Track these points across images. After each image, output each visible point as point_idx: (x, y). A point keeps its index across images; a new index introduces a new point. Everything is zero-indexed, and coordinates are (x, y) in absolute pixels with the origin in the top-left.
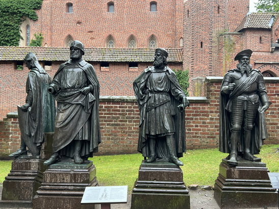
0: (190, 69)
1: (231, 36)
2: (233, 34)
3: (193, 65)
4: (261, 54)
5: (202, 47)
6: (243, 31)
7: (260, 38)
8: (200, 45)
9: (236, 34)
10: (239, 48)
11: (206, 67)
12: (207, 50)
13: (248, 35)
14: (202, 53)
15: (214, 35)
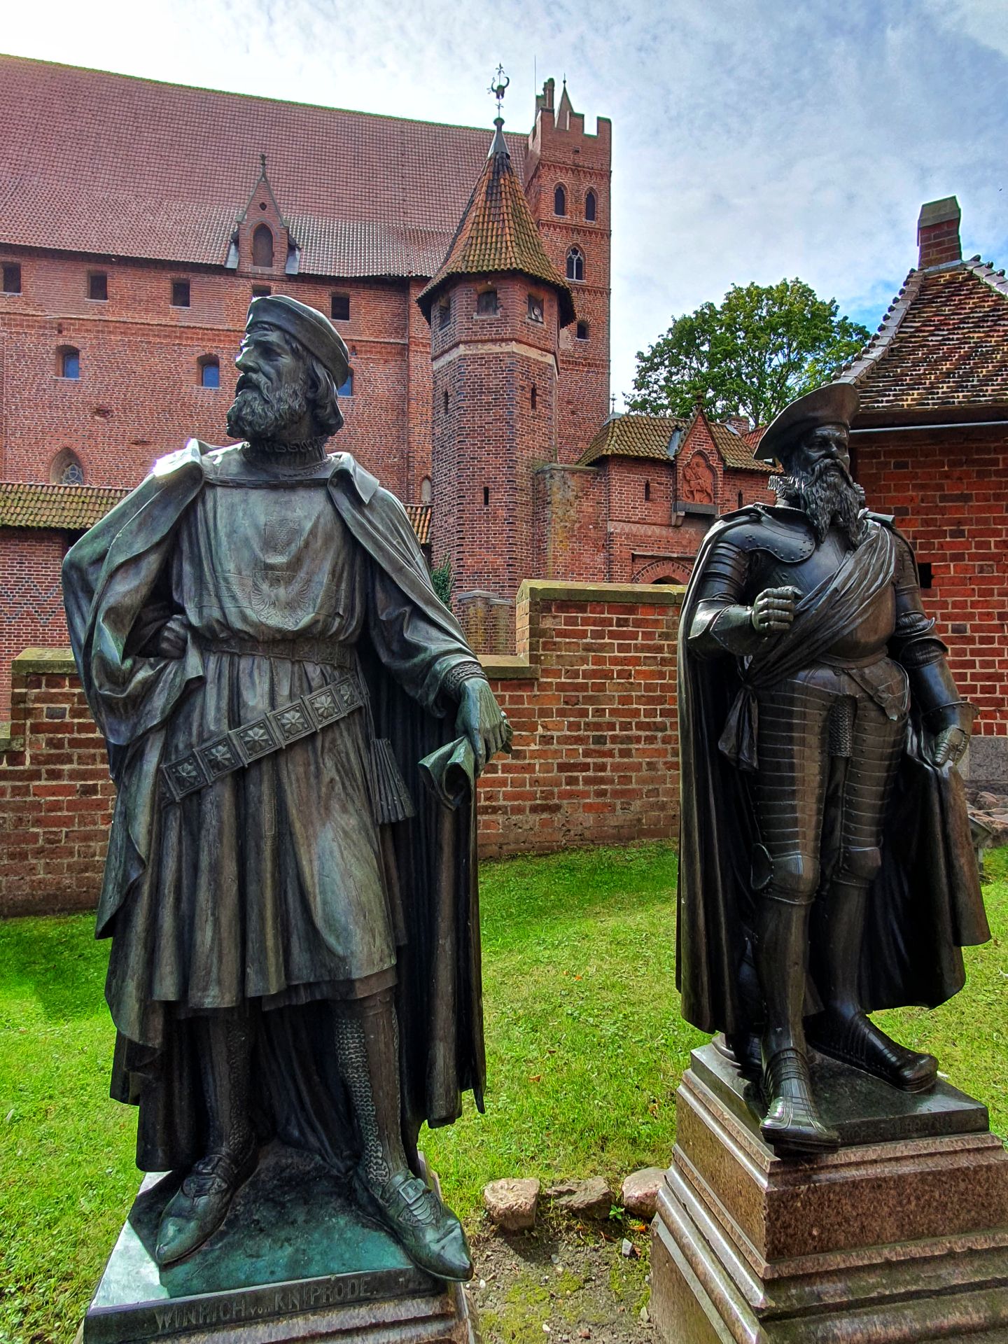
0: (454, 565)
1: (567, 475)
2: (573, 472)
3: (461, 556)
4: (649, 530)
5: (486, 503)
6: (602, 463)
7: (647, 486)
8: (480, 497)
9: (580, 471)
10: (591, 510)
11: (500, 561)
12: (503, 513)
13: (616, 476)
14: (487, 521)
15: (521, 469)
